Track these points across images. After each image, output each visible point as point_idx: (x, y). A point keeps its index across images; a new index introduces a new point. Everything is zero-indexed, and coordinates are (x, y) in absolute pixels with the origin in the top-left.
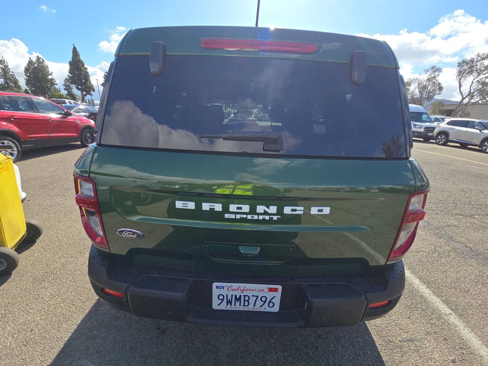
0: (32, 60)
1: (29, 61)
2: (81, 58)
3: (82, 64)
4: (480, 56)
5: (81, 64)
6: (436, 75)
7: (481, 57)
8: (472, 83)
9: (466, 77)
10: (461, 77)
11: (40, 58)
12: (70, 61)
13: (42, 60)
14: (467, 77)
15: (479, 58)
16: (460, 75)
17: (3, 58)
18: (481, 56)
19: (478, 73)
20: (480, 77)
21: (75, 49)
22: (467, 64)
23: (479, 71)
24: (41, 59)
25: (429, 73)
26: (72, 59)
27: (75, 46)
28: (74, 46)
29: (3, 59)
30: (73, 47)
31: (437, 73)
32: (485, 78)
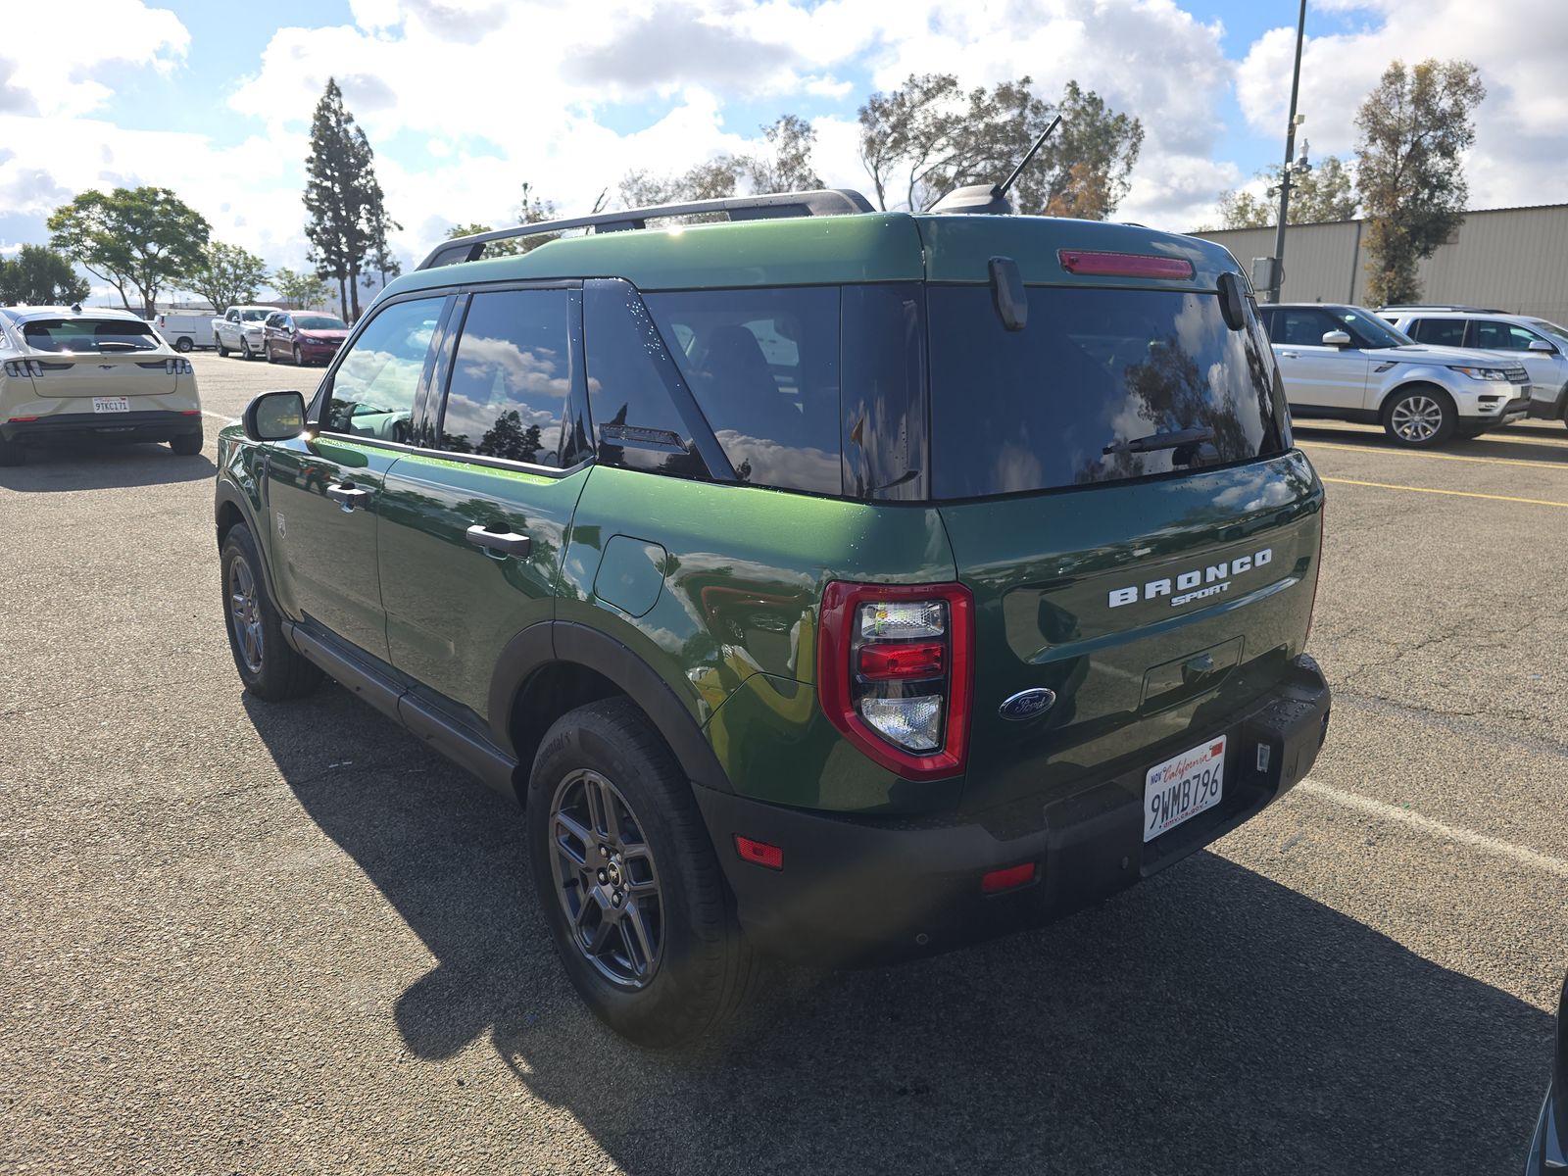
4: (917, 86)
6: (801, 150)
7: (922, 88)
8: (913, 183)
9: (890, 159)
10: (878, 161)
14: (892, 161)
15: (917, 95)
16: (873, 155)
18: (920, 84)
19: (922, 146)
20: (929, 159)
22: (886, 114)
23: (923, 139)
25: (780, 142)
31: (801, 143)
32: (942, 163)
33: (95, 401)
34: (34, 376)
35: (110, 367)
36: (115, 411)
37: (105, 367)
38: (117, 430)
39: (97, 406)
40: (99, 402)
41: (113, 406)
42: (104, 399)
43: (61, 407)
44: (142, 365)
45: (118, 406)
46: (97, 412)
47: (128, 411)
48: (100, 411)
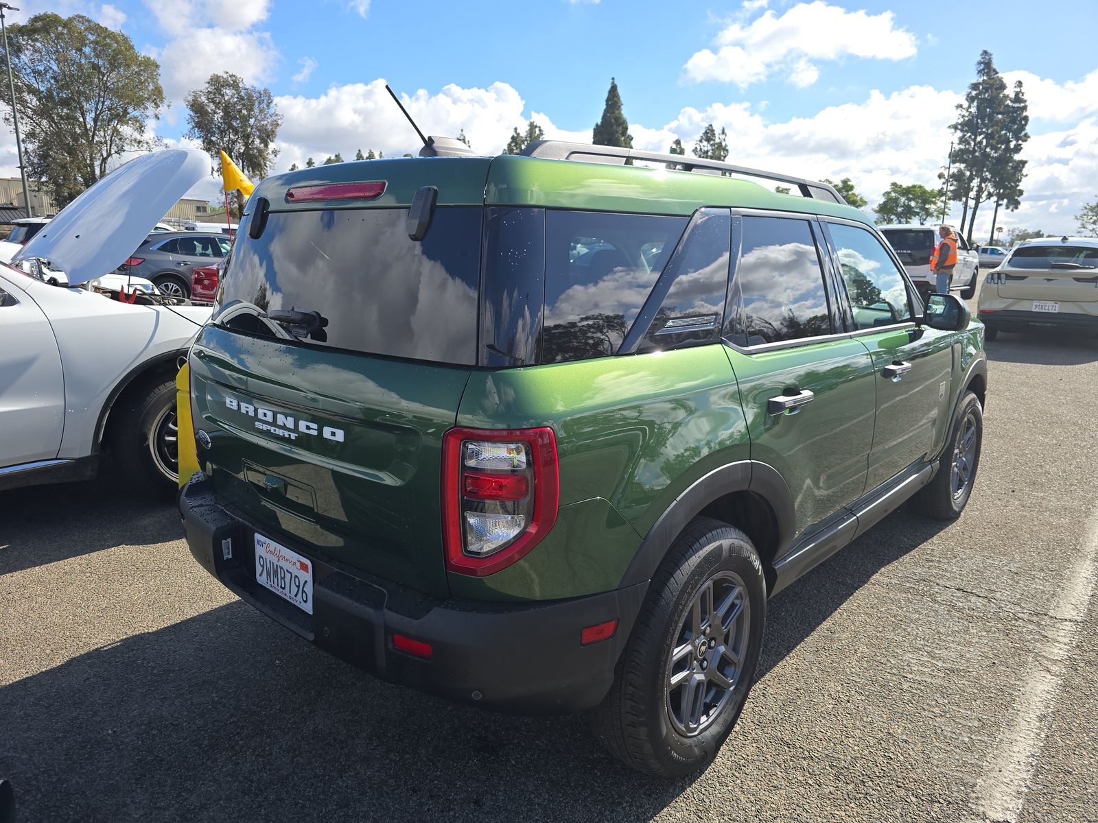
0: (518, 134)
1: (513, 138)
2: (622, 112)
3: (623, 128)
5: (620, 129)
11: (536, 127)
12: (597, 125)
13: (540, 130)
17: (464, 133)
21: (613, 90)
24: (537, 130)
26: (604, 118)
27: (616, 82)
28: (613, 83)
29: (462, 135)
30: (609, 87)
33: (1035, 303)
34: (999, 283)
35: (1052, 280)
36: (1047, 311)
37: (1048, 280)
38: (1045, 324)
39: (1035, 307)
40: (1038, 304)
41: (1047, 308)
42: (1042, 302)
43: (1011, 305)
44: (1077, 280)
45: (1050, 308)
46: (1033, 310)
47: (1056, 312)
48: (1037, 310)
